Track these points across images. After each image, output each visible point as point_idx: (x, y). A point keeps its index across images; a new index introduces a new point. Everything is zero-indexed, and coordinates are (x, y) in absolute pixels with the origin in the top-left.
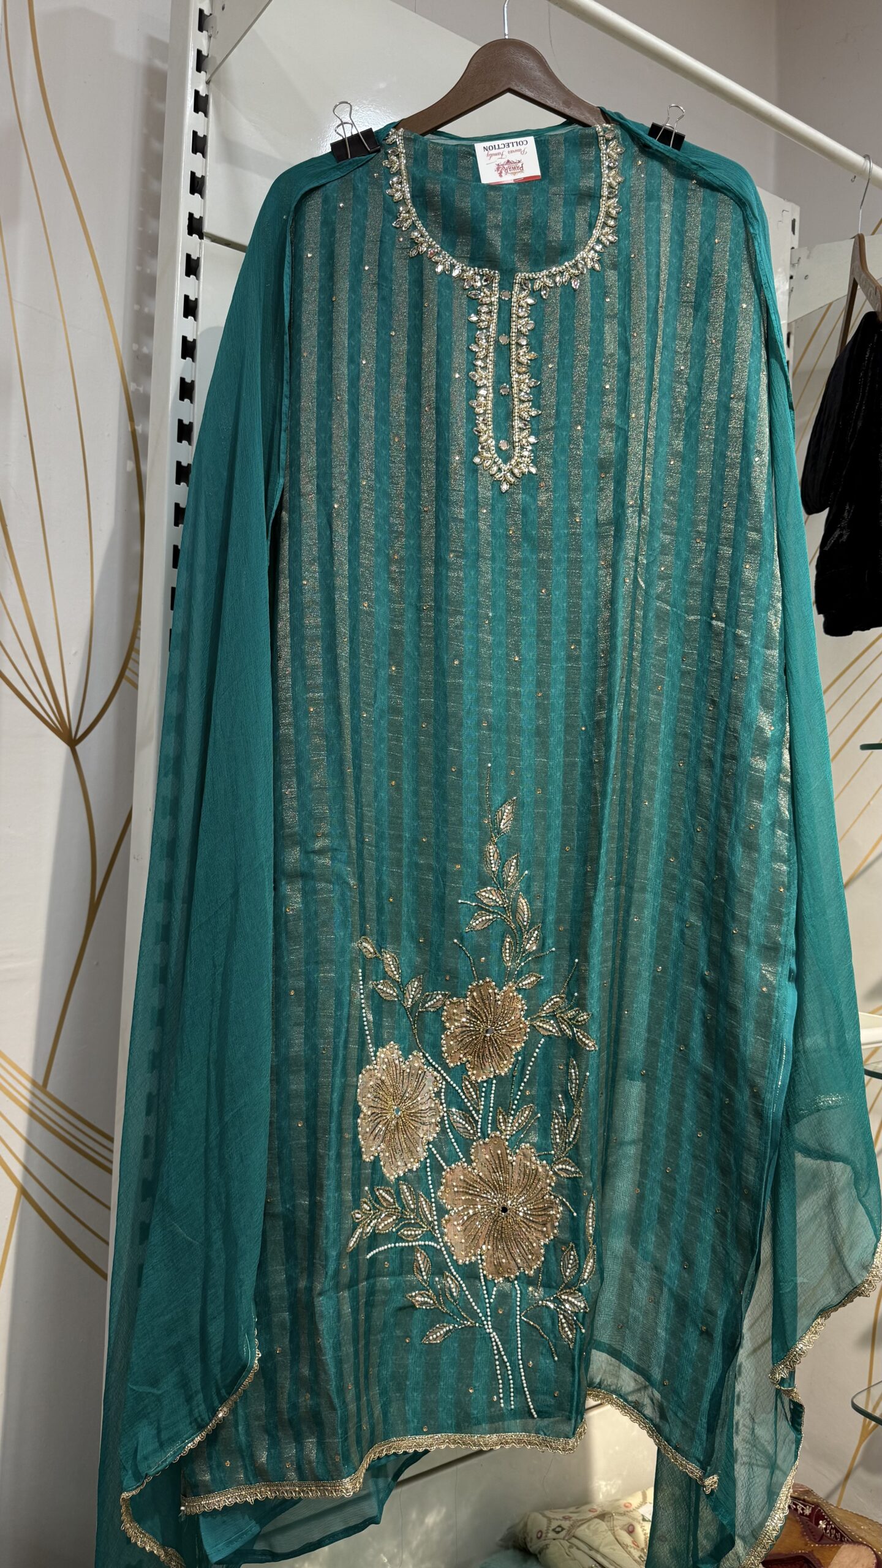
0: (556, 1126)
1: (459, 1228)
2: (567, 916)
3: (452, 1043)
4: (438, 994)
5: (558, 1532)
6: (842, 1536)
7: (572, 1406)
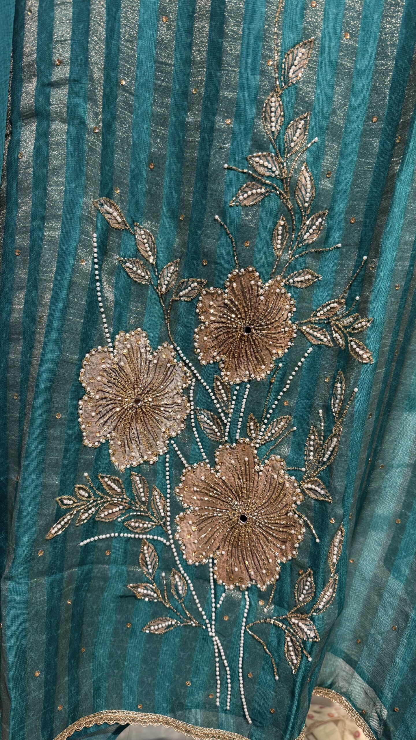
0: (312, 443)
1: (193, 528)
2: (362, 206)
3: (205, 338)
4: (193, 282)
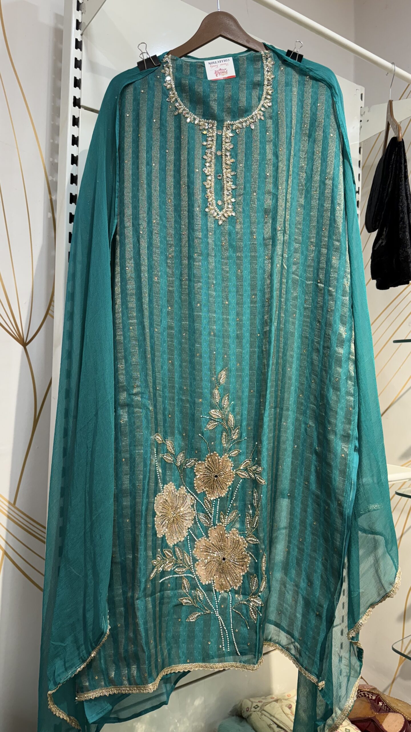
0: (248, 520)
1: (203, 568)
2: (252, 423)
3: (199, 482)
4: (192, 460)
5: (256, 708)
6: (389, 708)
7: (256, 650)
